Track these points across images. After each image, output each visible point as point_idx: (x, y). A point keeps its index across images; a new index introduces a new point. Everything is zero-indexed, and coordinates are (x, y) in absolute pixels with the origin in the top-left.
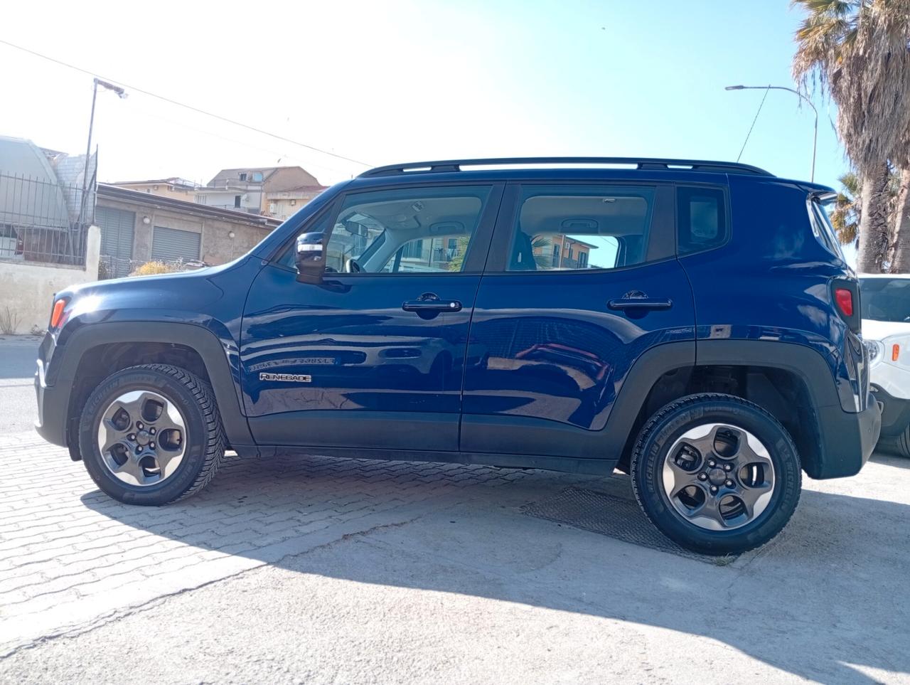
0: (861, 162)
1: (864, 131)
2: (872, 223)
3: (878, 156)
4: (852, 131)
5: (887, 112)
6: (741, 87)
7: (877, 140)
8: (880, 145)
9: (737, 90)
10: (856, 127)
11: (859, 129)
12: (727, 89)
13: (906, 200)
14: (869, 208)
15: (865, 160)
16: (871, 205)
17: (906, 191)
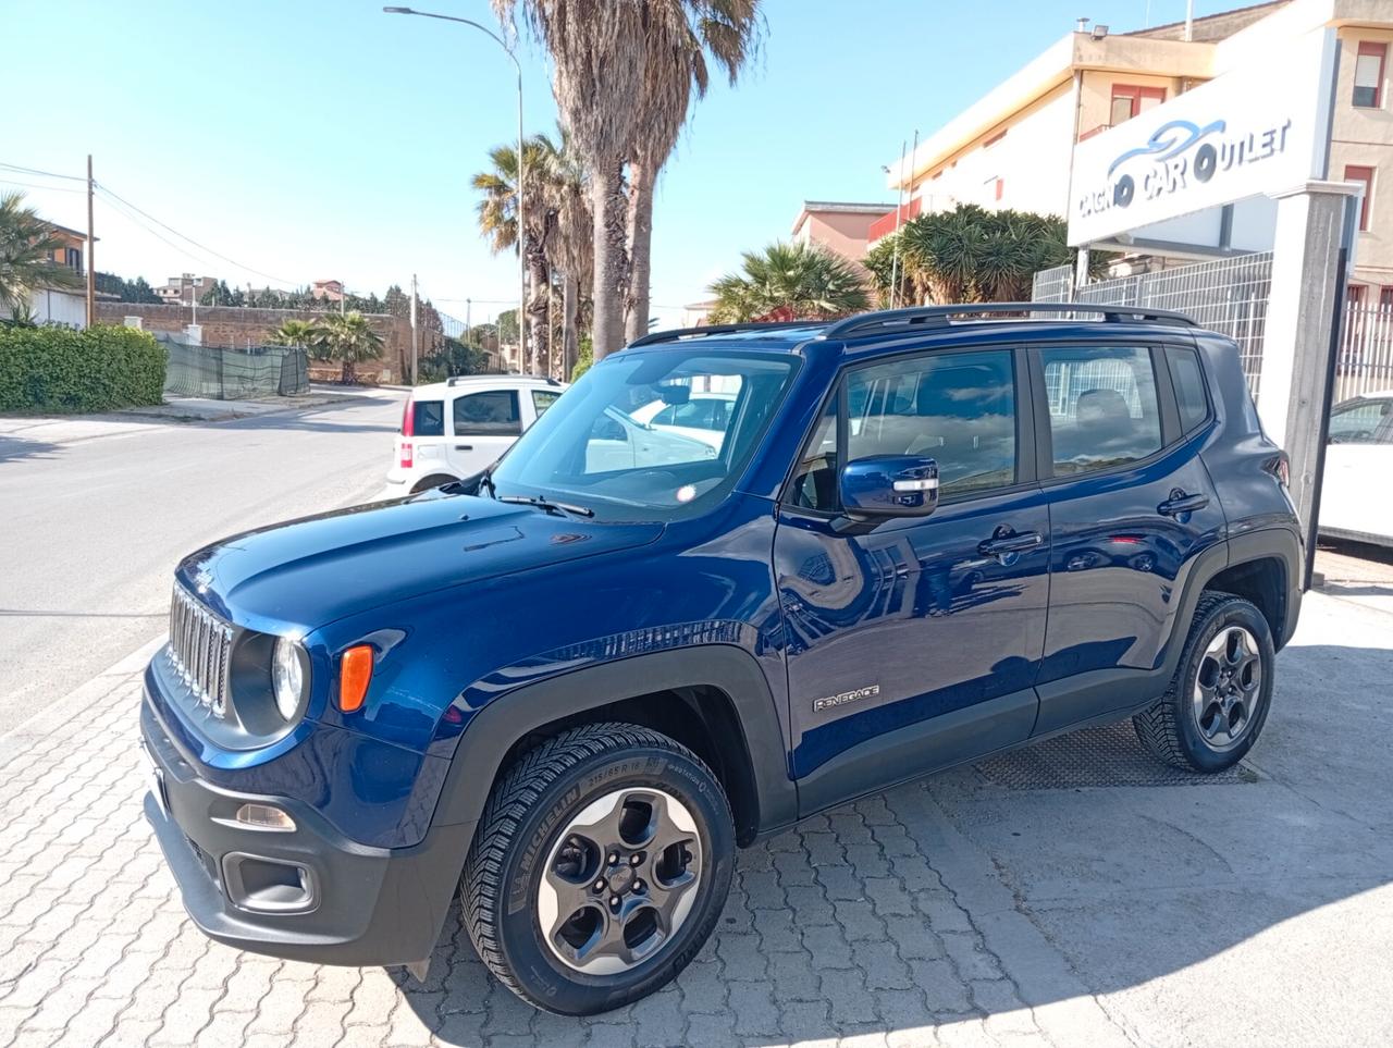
0: (593, 152)
1: (595, 107)
2: (610, 236)
3: (612, 143)
4: (579, 104)
5: (622, 84)
6: (407, 11)
7: (611, 120)
8: (614, 130)
9: (401, 14)
10: (584, 99)
11: (588, 103)
12: (386, 9)
13: (638, 206)
14: (605, 216)
15: (598, 148)
16: (607, 212)
17: (637, 193)
